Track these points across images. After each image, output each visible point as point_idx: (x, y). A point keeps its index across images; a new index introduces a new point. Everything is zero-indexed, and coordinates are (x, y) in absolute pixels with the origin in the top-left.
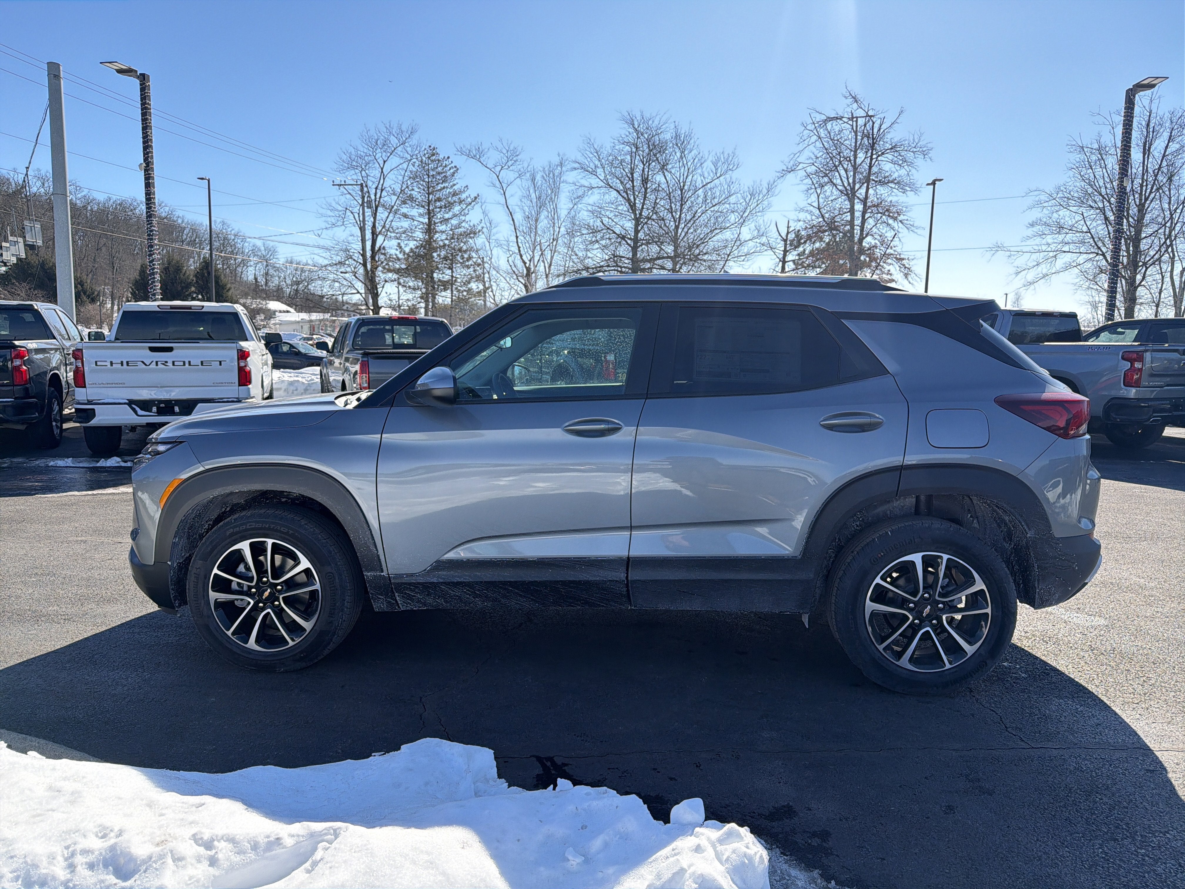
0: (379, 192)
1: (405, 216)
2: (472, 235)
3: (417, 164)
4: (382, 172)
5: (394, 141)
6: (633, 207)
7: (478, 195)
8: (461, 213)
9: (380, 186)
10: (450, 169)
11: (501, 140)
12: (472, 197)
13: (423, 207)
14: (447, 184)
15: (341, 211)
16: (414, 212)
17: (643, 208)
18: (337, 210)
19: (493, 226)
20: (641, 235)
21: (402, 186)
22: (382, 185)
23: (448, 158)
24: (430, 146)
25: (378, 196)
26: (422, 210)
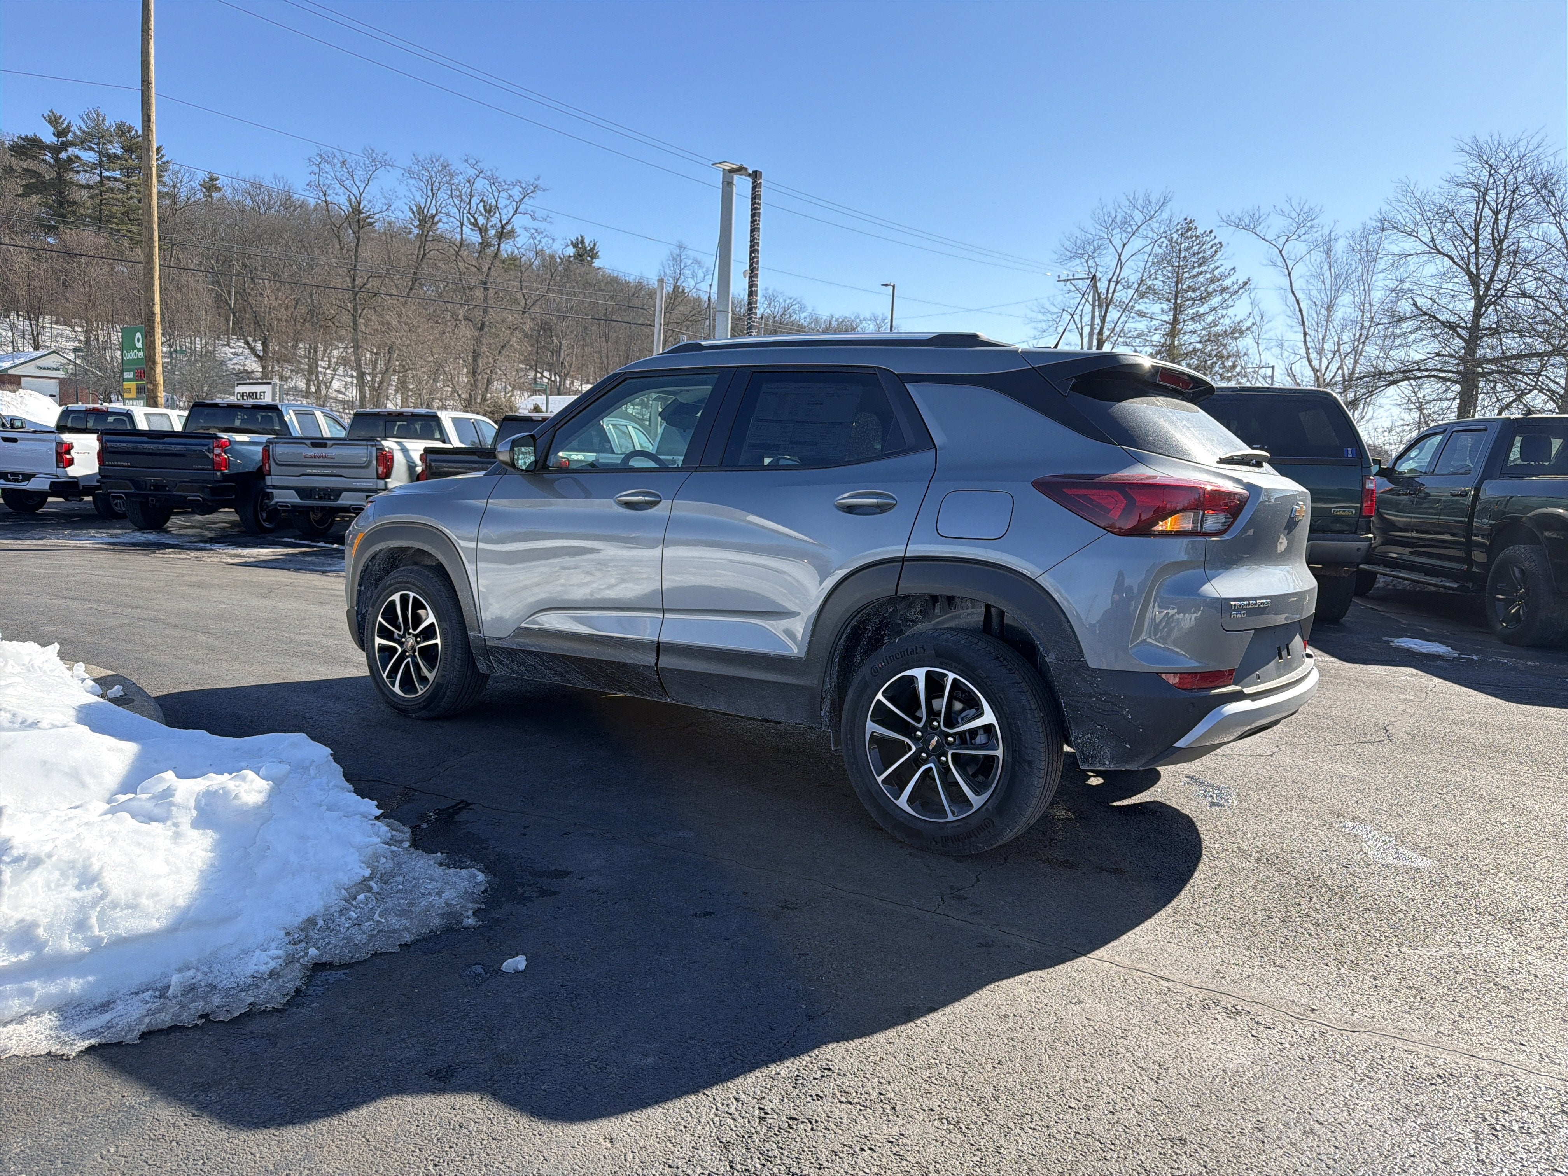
0: (1113, 284)
1: (1141, 314)
2: (1237, 335)
3: (1164, 245)
4: (1120, 259)
5: (1138, 217)
6: (1474, 280)
7: (1249, 280)
8: (1224, 305)
9: (1115, 278)
10: (1212, 247)
11: (1289, 200)
12: (1241, 282)
13: (1168, 300)
14: (1206, 268)
15: (1055, 313)
16: (1156, 308)
17: (1492, 280)
18: (1051, 313)
19: (1266, 321)
20: (1484, 322)
21: (1143, 276)
22: (1118, 276)
23: (1211, 232)
24: (1186, 219)
25: (1111, 291)
26: (1165, 306)
